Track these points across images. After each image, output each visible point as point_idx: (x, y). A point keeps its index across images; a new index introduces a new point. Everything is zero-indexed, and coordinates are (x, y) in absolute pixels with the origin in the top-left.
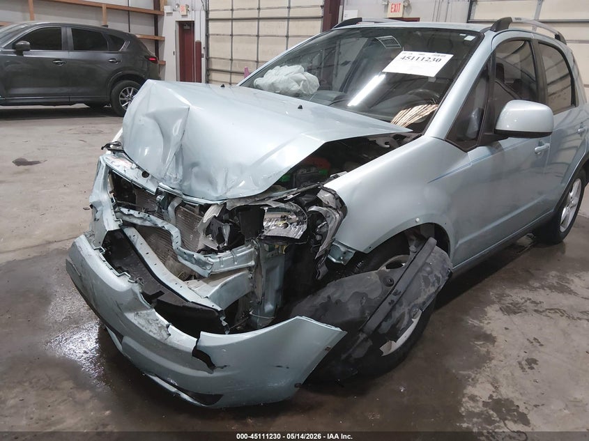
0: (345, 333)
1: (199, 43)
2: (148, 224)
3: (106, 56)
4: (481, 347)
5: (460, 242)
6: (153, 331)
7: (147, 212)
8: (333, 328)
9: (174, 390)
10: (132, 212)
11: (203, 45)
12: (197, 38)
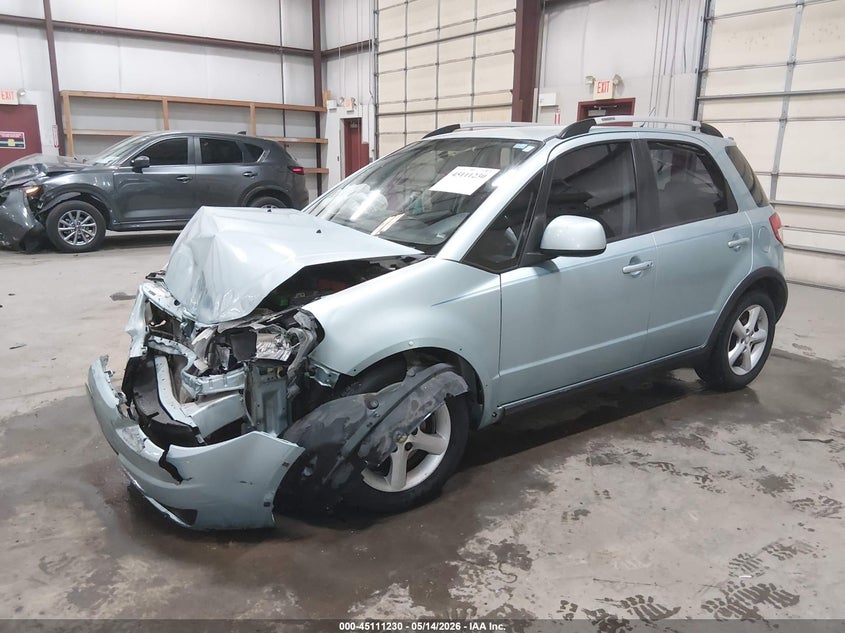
0: (303, 449)
1: (367, 145)
2: (176, 352)
3: (239, 169)
4: (529, 495)
5: (502, 373)
6: (132, 445)
7: (177, 340)
8: (290, 444)
9: (164, 510)
10: (164, 340)
11: (372, 147)
12: (365, 139)
